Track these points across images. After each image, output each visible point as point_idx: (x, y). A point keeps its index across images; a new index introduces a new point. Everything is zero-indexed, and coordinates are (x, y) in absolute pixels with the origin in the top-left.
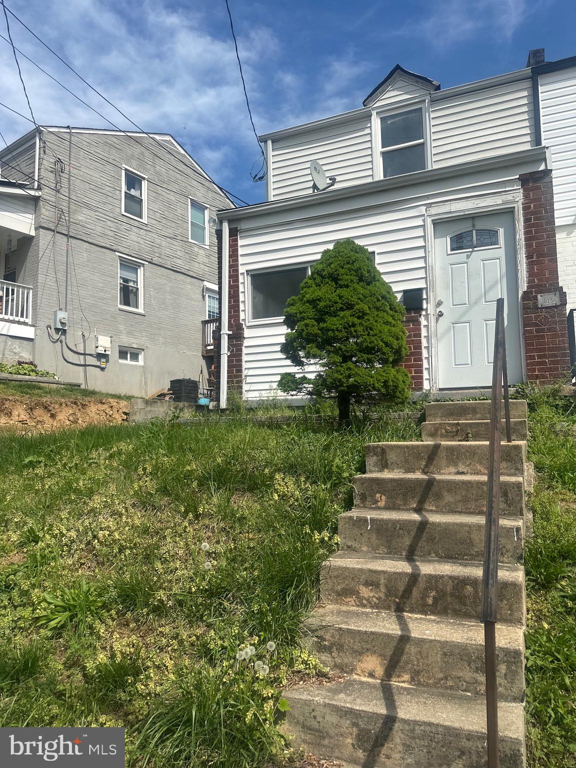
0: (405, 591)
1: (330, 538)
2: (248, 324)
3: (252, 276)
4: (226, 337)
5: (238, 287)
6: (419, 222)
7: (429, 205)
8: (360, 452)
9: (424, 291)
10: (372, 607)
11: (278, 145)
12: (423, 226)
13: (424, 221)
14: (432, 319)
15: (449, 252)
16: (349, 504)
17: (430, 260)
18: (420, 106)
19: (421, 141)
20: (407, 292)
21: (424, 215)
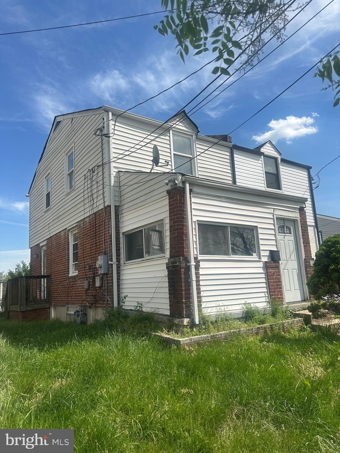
2: (199, 258)
3: (198, 224)
4: (194, 267)
7: (274, 209)
12: (273, 219)
13: (273, 216)
15: (278, 234)
17: (277, 237)
18: (190, 137)
19: (191, 156)
20: (271, 252)
21: (273, 214)
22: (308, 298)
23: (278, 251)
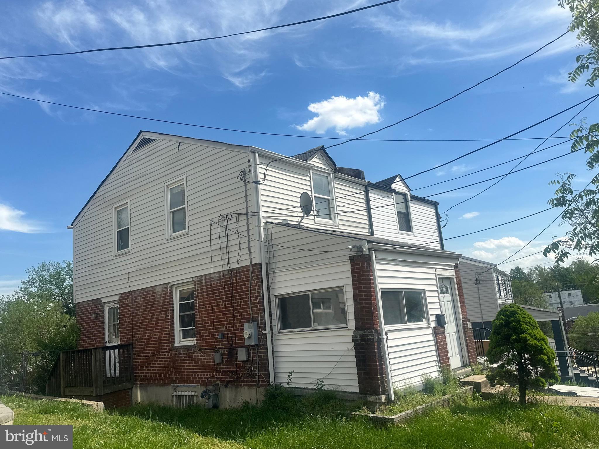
3: (381, 292)
4: (386, 341)
7: (436, 269)
12: (436, 279)
13: (436, 276)
18: (327, 176)
19: (329, 198)
20: (437, 316)
21: (435, 274)
22: (468, 364)
23: (444, 315)
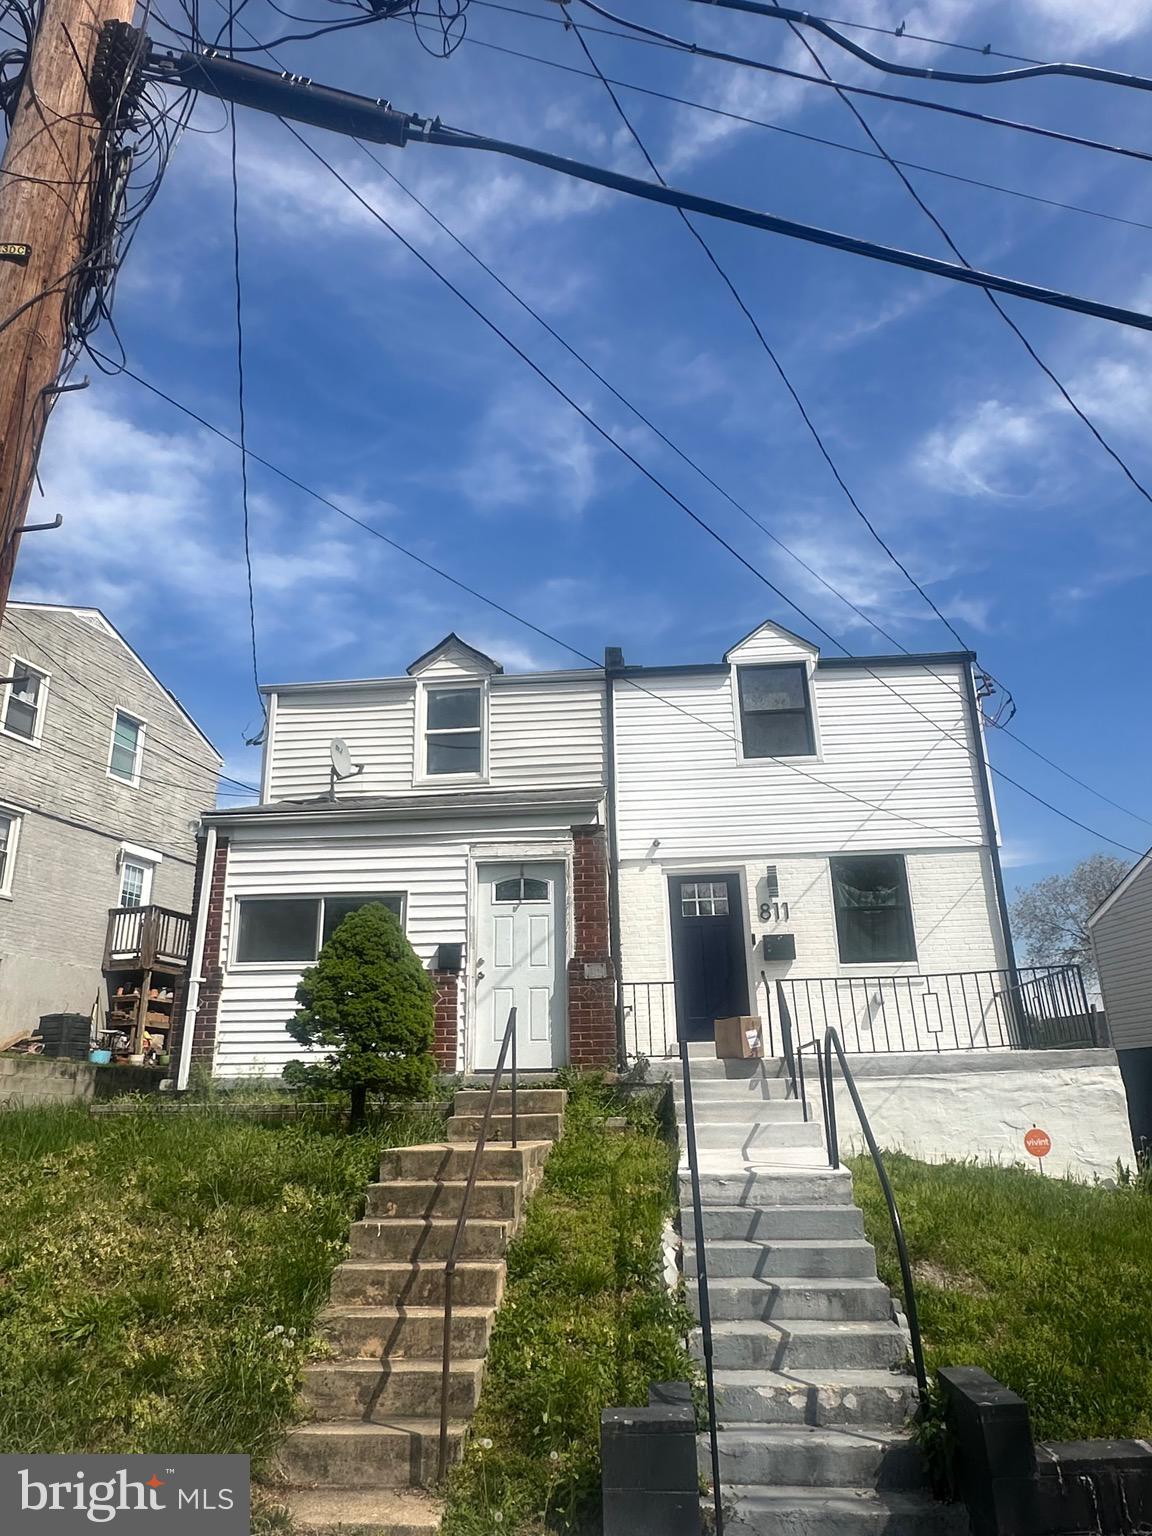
0: (406, 1287)
1: (341, 1247)
2: (230, 969)
3: (242, 903)
4: (197, 986)
5: (220, 916)
6: (461, 862)
7: (473, 845)
8: (374, 1158)
9: (464, 946)
10: (376, 1304)
11: (285, 701)
12: (466, 868)
13: (467, 861)
14: (471, 981)
15: (494, 901)
16: (360, 1214)
17: (471, 911)
20: (444, 947)
21: (467, 855)
22: (567, 1064)
